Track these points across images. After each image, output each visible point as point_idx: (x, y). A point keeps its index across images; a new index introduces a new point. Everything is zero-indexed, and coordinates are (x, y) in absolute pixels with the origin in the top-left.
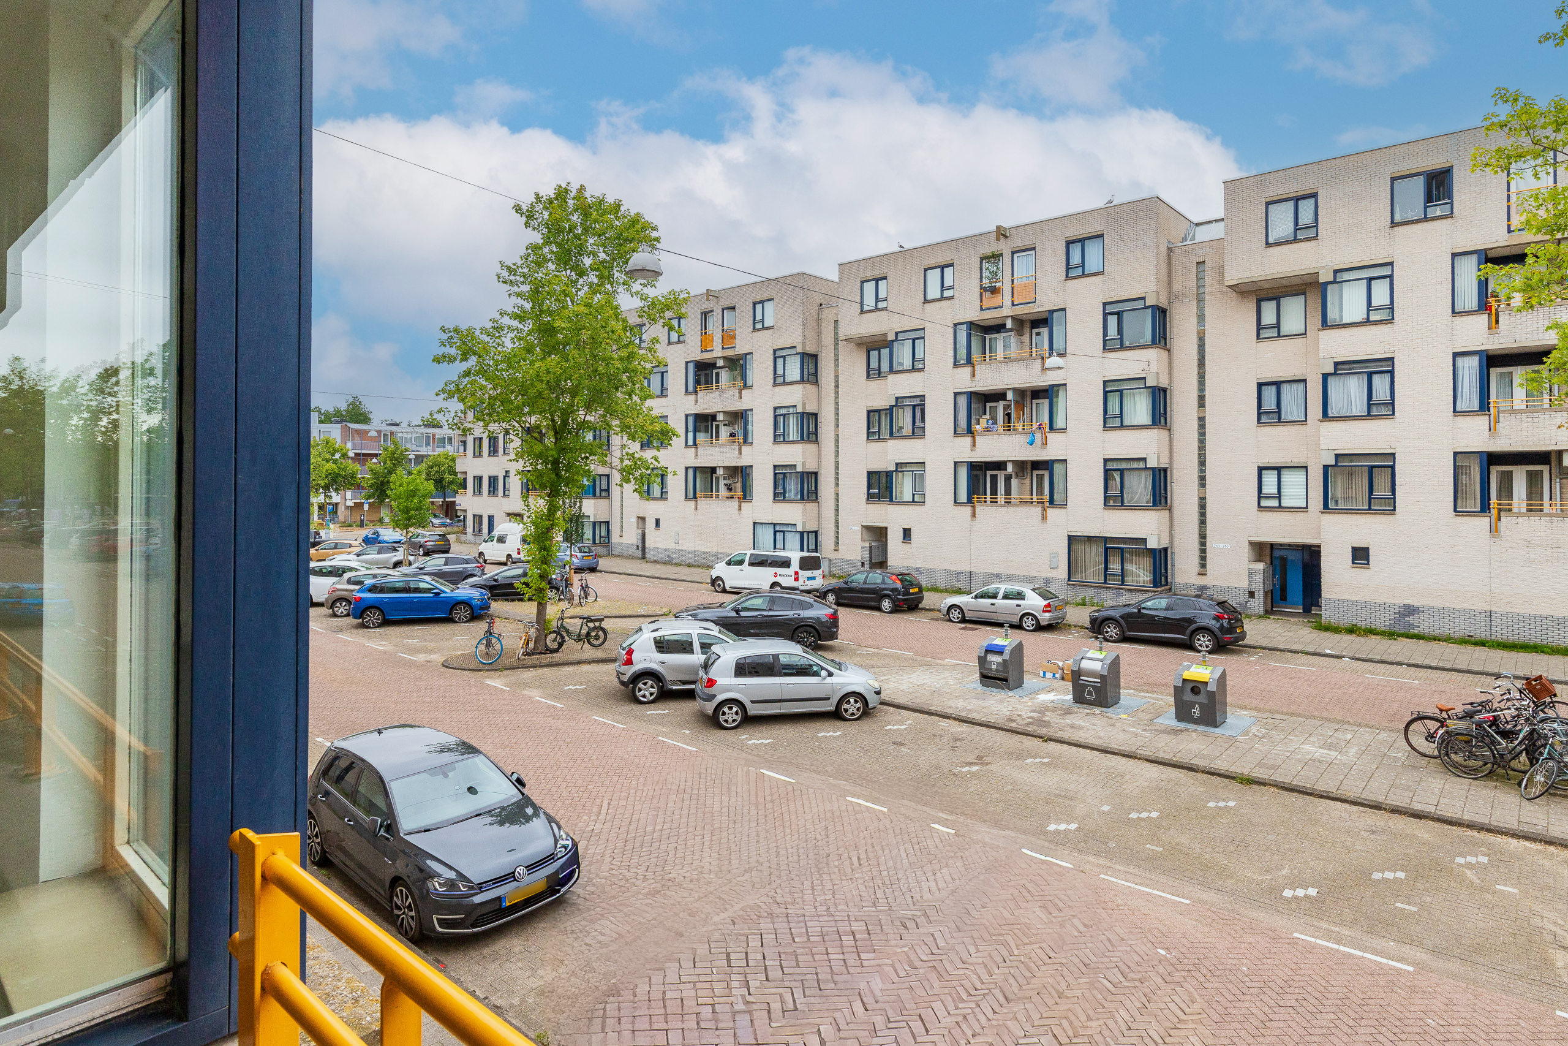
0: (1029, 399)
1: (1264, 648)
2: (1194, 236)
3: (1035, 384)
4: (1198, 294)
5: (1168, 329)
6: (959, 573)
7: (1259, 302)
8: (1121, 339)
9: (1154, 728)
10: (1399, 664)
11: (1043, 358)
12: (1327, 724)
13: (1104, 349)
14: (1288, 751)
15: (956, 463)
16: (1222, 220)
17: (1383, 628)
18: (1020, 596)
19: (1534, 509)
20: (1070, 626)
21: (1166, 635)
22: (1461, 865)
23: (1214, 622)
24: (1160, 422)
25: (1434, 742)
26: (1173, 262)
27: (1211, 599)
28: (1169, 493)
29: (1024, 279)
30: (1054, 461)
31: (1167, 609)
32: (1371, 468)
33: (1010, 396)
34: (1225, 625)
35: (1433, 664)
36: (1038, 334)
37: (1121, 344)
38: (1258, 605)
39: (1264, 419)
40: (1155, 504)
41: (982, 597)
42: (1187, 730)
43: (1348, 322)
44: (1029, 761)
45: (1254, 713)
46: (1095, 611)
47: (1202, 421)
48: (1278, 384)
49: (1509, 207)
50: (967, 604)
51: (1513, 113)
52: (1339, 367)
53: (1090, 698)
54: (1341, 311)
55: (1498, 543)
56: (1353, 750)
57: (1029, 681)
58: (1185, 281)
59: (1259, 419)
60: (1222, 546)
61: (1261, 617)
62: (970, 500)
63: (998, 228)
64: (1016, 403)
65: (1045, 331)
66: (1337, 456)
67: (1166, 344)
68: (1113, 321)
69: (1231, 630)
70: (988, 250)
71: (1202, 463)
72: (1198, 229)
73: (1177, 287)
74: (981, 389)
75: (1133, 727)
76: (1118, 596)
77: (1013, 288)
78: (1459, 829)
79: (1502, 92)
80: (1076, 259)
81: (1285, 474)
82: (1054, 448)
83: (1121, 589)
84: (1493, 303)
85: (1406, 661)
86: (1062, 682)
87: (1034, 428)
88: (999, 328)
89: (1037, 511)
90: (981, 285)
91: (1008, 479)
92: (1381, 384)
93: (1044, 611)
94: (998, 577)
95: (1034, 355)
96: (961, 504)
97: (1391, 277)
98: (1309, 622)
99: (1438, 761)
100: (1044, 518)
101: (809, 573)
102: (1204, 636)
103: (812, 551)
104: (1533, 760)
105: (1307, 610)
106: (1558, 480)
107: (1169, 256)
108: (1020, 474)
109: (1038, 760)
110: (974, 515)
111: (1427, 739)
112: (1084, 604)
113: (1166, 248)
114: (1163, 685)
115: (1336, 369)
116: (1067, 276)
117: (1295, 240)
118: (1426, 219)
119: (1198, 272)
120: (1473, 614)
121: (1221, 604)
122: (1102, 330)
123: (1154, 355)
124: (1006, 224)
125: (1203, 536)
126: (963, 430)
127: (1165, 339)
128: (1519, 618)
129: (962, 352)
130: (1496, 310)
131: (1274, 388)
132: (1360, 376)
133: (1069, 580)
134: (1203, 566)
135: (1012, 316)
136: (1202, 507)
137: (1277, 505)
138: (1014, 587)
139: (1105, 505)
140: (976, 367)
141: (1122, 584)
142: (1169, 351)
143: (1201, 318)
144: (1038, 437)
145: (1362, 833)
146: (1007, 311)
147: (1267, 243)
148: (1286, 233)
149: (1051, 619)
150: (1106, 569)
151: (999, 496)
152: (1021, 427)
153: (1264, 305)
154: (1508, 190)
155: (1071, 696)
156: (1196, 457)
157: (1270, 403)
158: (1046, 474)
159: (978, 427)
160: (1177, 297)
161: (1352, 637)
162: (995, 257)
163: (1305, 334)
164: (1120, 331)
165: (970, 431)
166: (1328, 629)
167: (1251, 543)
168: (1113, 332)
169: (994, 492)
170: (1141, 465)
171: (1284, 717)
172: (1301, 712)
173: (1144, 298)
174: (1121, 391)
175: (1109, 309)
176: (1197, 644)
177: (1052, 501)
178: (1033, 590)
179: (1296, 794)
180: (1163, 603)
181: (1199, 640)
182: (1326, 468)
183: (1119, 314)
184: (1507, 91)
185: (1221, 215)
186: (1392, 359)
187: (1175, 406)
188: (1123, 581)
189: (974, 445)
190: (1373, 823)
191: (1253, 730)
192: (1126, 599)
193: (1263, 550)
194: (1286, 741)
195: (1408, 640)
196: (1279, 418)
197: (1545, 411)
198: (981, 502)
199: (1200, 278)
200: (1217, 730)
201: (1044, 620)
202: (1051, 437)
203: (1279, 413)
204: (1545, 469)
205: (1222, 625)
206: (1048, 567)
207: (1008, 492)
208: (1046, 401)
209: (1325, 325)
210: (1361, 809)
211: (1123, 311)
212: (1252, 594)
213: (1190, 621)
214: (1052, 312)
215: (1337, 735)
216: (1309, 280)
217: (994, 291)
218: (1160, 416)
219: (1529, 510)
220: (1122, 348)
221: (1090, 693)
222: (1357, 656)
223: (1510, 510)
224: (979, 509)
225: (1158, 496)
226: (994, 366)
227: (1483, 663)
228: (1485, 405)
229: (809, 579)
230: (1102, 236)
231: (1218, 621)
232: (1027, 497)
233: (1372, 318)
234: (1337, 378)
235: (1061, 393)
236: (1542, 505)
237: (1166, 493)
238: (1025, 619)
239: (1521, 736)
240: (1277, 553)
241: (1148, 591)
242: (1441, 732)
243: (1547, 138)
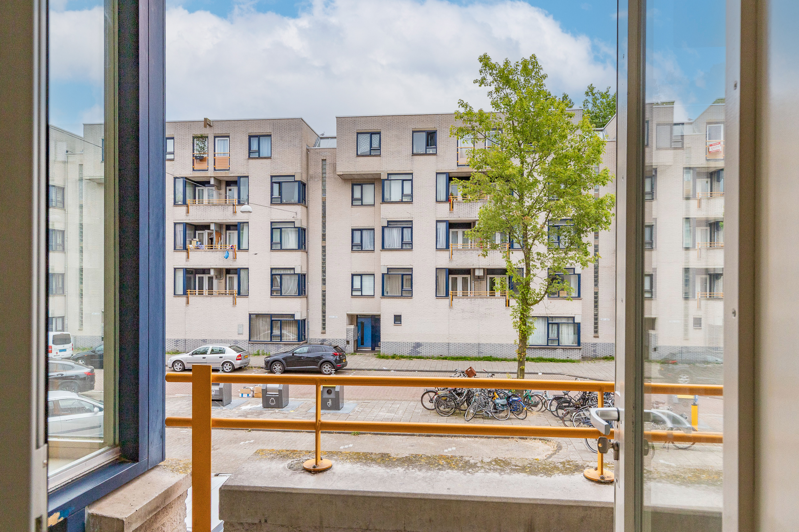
0: (224, 230)
1: (355, 370)
2: (319, 144)
3: (229, 221)
4: (323, 177)
5: (306, 195)
6: (177, 341)
7: (353, 185)
8: (281, 198)
9: (308, 415)
10: (415, 371)
11: (234, 205)
12: (388, 402)
13: (271, 203)
14: (373, 417)
15: (175, 269)
16: (335, 138)
17: (407, 355)
18: (221, 351)
19: (465, 295)
20: (252, 367)
21: (308, 367)
22: (447, 452)
23: (332, 357)
24: (302, 248)
25: (433, 403)
26: (309, 157)
27: (331, 345)
28: (306, 288)
29: (222, 155)
30: (241, 269)
31: (308, 352)
32: (403, 275)
33: (212, 227)
34: (338, 358)
35: (428, 369)
36: (230, 190)
37: (281, 201)
38: (350, 348)
39: (355, 248)
40: (299, 295)
41: (196, 354)
42: (325, 414)
43: (394, 201)
44: (242, 443)
45: (355, 401)
46: (267, 357)
47: (324, 247)
48: (361, 230)
49: (458, 154)
50: (186, 359)
51: (465, 113)
52: (389, 223)
53: (273, 404)
54: (390, 195)
55: (452, 311)
56: (401, 412)
57: (234, 400)
58: (316, 169)
59: (352, 248)
60: (333, 317)
61: (352, 354)
62: (185, 293)
63: (206, 119)
64: (216, 231)
65: (235, 189)
66: (388, 269)
67: (305, 203)
68: (276, 187)
69: (341, 361)
70: (198, 133)
71: (324, 272)
72: (322, 141)
73: (311, 172)
74: (193, 221)
75: (297, 416)
76: (279, 348)
77: (215, 159)
78: (444, 438)
79: (462, 102)
80: (255, 147)
81: (364, 277)
82: (242, 260)
83: (280, 344)
84: (451, 198)
85: (417, 369)
86: (253, 398)
87: (228, 248)
88: (206, 183)
89: (230, 299)
90: (193, 155)
91: (210, 279)
92: (407, 232)
93: (237, 360)
94: (204, 341)
95: (228, 202)
96: (179, 296)
97: (411, 180)
98: (375, 355)
99: (435, 411)
100: (235, 303)
101: (61, 347)
102: (327, 366)
103: (60, 331)
104: (469, 404)
105: (373, 349)
106: (473, 282)
107: (307, 154)
108: (219, 276)
109: (247, 442)
110: (188, 303)
111: (430, 402)
112: (258, 354)
113: (306, 148)
114: (308, 394)
115: (388, 224)
116: (249, 157)
117: (370, 155)
118: (426, 154)
119: (323, 165)
120: (442, 345)
121: (335, 347)
122: (270, 192)
123: (299, 209)
124: (211, 118)
125: (324, 312)
126: (180, 247)
127: (305, 201)
128: (459, 345)
129: (180, 197)
130: (453, 202)
131: (360, 232)
132: (399, 228)
133: (249, 341)
134: (324, 328)
135: (214, 177)
136: (324, 296)
137: (360, 294)
138: (217, 346)
139: (271, 295)
140: (190, 207)
141: (281, 341)
142: (307, 207)
143: (324, 191)
144: (231, 253)
145: (408, 447)
146: (211, 173)
147: (357, 155)
148: (366, 151)
149: (241, 364)
150: (271, 333)
151: (204, 290)
152: (219, 247)
153: (355, 187)
154: (458, 146)
155: (262, 405)
156: (321, 268)
157: (357, 240)
158: (235, 277)
159: (190, 246)
160: (311, 177)
161: (394, 360)
162: (203, 138)
163: (374, 205)
164: (280, 193)
165: (185, 248)
166: (383, 357)
167: (348, 315)
168: (276, 194)
169: (201, 287)
170: (292, 272)
171: (369, 401)
172: (376, 398)
173: (294, 176)
174: (281, 229)
175: (274, 180)
176: (323, 370)
177: (239, 293)
178: (230, 347)
179: (379, 436)
180: (305, 349)
181: (324, 368)
182: (383, 275)
183: (280, 183)
184: (463, 102)
185: (335, 135)
186: (412, 221)
187: (310, 239)
188: (281, 339)
189: (188, 257)
190: (412, 442)
191: (357, 409)
192: (283, 349)
193: (354, 319)
194: (372, 412)
195: (417, 360)
196: (362, 248)
197: (469, 250)
198: (193, 294)
199: (323, 169)
200: (339, 411)
201: (237, 365)
202: (239, 254)
203: (362, 246)
204: (468, 276)
205: (336, 359)
206: (237, 333)
207: (211, 287)
208: (236, 233)
209: (384, 201)
210: (407, 437)
211: (282, 182)
212: (348, 342)
213: (320, 358)
214: (240, 177)
215: (393, 406)
216: (376, 177)
217: (202, 159)
218: (302, 245)
219: (463, 295)
220: (282, 203)
221: (272, 401)
222: (397, 369)
223: (456, 295)
224: (191, 298)
225: (301, 290)
226: (202, 207)
227: (446, 367)
228: (448, 247)
229: (61, 351)
230: (270, 136)
231: (334, 357)
232: (223, 291)
233: (404, 200)
234: (388, 229)
235: (245, 229)
236: (467, 293)
237: (305, 288)
238: (225, 365)
239: (465, 394)
240: (359, 320)
241: (295, 344)
242: (435, 397)
243: (477, 126)
